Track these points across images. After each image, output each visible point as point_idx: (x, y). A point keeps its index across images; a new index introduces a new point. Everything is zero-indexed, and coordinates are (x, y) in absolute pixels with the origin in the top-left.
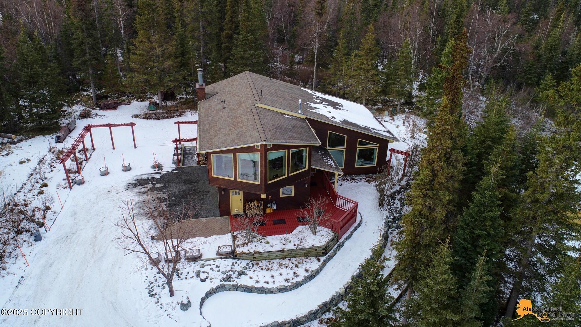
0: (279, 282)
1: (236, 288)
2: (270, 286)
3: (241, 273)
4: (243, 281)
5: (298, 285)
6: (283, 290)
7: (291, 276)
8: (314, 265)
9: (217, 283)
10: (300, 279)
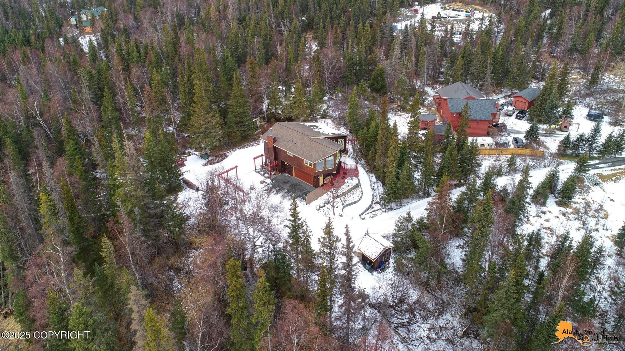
0: (357, 199)
1: (347, 205)
2: (355, 200)
3: (345, 201)
4: (347, 203)
5: (361, 197)
6: (360, 200)
7: (358, 195)
8: (359, 190)
9: (342, 207)
10: (361, 195)
